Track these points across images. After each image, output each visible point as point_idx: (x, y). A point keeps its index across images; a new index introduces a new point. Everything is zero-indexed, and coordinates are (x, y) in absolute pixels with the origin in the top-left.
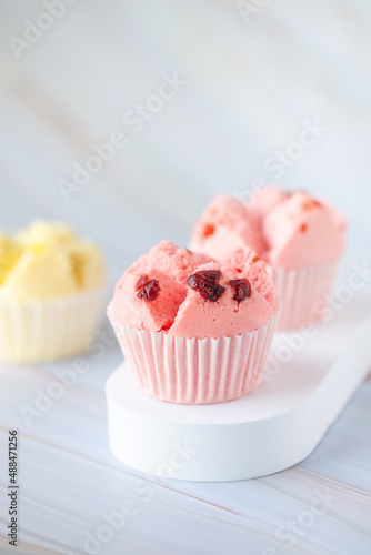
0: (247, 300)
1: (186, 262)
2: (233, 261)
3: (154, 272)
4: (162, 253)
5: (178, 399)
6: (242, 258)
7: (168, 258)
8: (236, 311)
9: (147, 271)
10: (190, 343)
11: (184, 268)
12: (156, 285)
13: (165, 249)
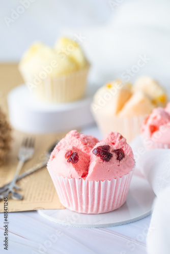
0: (124, 159)
1: (86, 141)
2: (110, 139)
3: (74, 148)
4: (73, 137)
5: (89, 212)
6: (114, 137)
7: (77, 140)
8: (119, 165)
9: (70, 148)
10: (96, 184)
11: (86, 144)
12: (77, 155)
13: (75, 136)
